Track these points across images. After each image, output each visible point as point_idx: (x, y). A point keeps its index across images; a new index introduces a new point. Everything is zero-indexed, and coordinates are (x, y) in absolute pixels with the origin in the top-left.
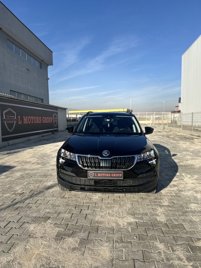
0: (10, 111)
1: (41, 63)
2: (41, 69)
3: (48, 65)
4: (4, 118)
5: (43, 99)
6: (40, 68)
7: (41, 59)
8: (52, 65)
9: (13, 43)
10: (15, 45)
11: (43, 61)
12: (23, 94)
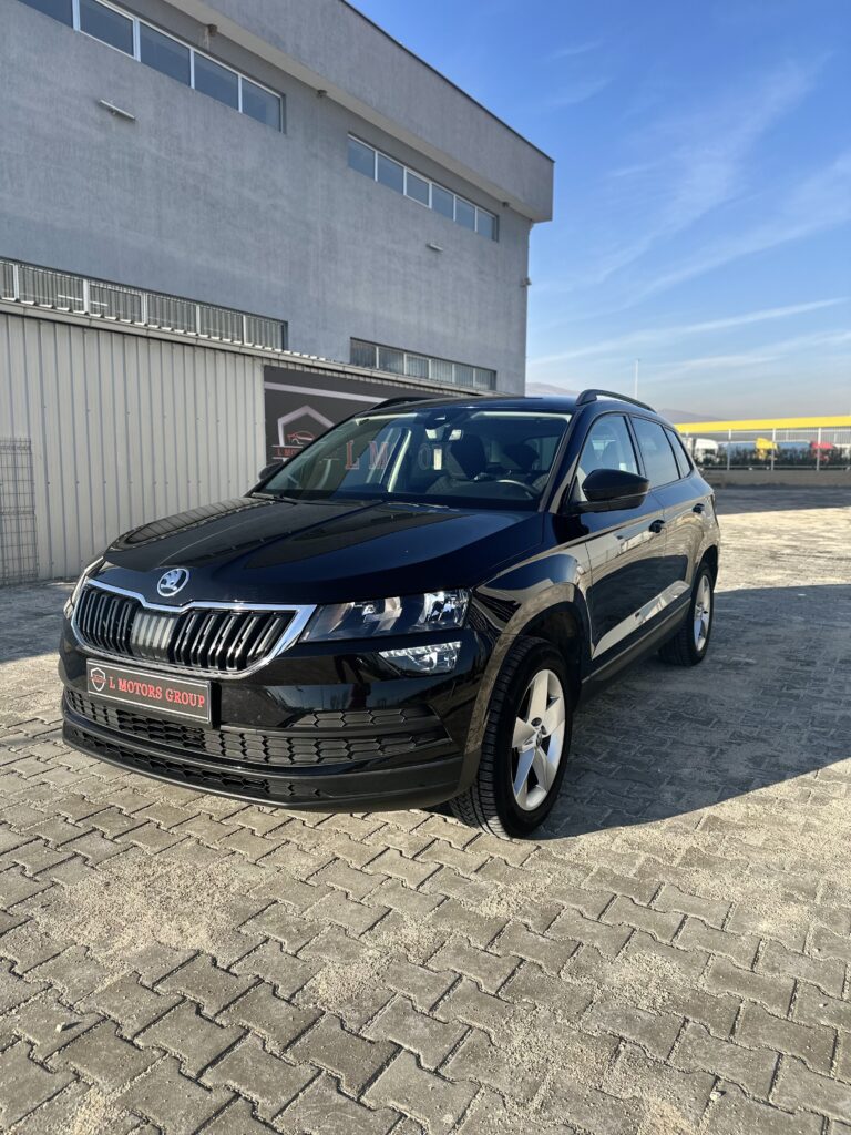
0: (307, 417)
1: (497, 216)
2: (498, 240)
3: (530, 222)
4: (282, 444)
5: (495, 372)
6: (493, 239)
7: (499, 198)
8: (550, 219)
9: (374, 147)
10: (381, 151)
11: (505, 204)
12: (406, 351)
